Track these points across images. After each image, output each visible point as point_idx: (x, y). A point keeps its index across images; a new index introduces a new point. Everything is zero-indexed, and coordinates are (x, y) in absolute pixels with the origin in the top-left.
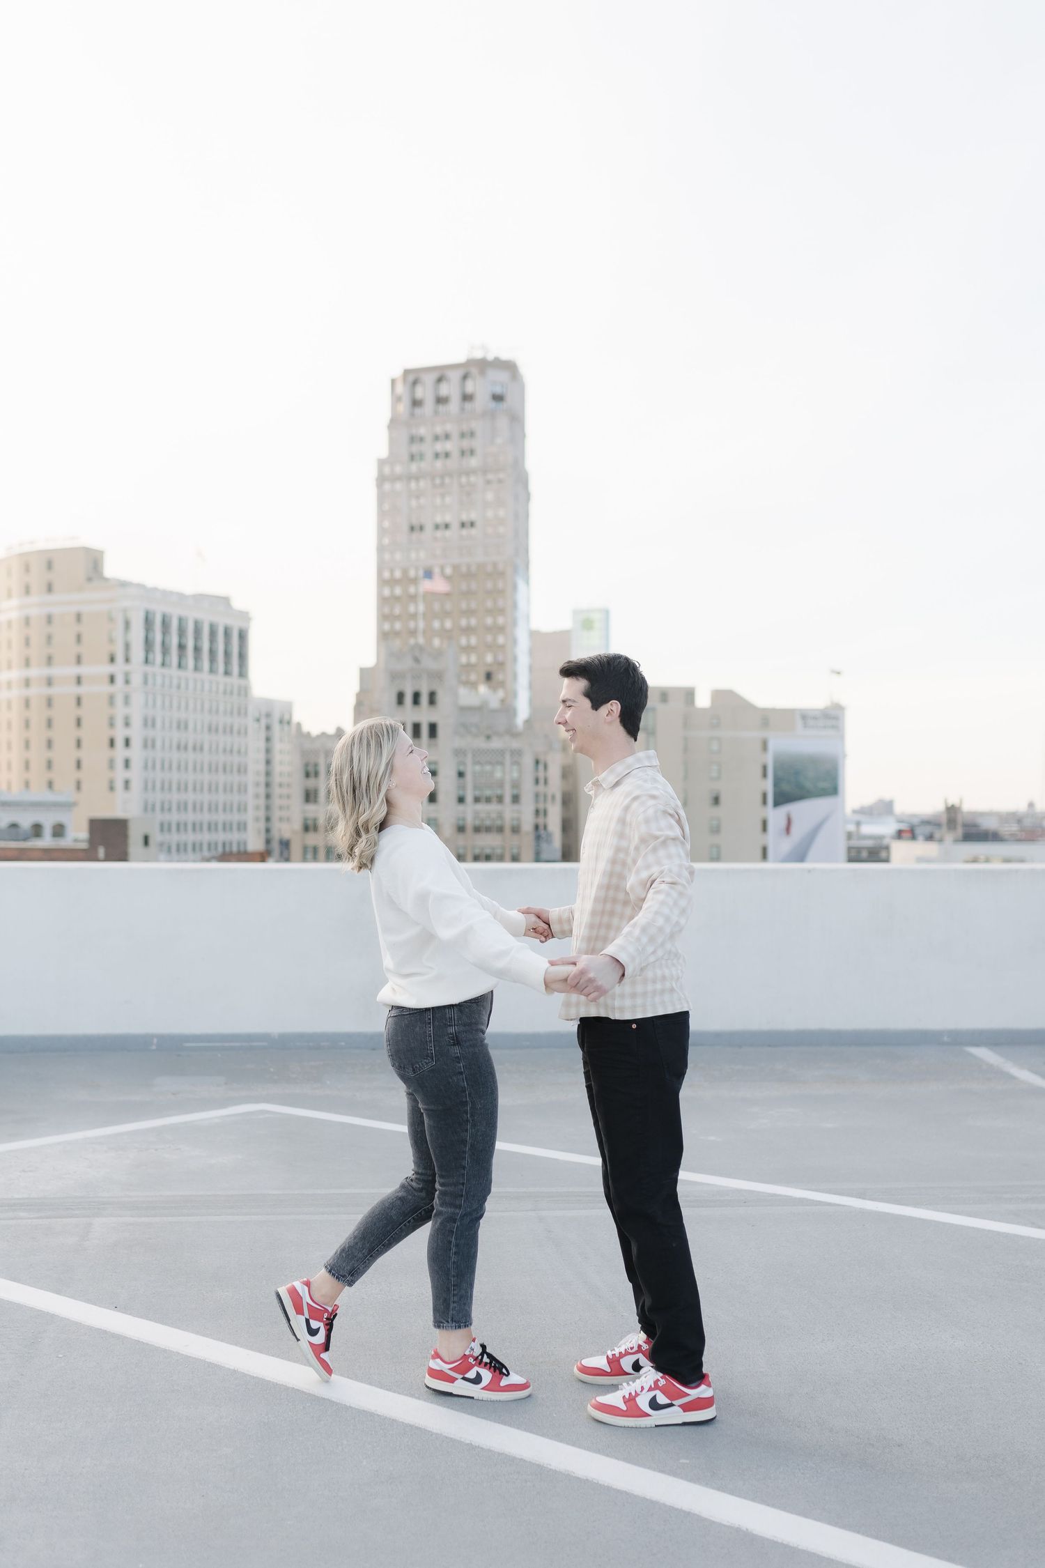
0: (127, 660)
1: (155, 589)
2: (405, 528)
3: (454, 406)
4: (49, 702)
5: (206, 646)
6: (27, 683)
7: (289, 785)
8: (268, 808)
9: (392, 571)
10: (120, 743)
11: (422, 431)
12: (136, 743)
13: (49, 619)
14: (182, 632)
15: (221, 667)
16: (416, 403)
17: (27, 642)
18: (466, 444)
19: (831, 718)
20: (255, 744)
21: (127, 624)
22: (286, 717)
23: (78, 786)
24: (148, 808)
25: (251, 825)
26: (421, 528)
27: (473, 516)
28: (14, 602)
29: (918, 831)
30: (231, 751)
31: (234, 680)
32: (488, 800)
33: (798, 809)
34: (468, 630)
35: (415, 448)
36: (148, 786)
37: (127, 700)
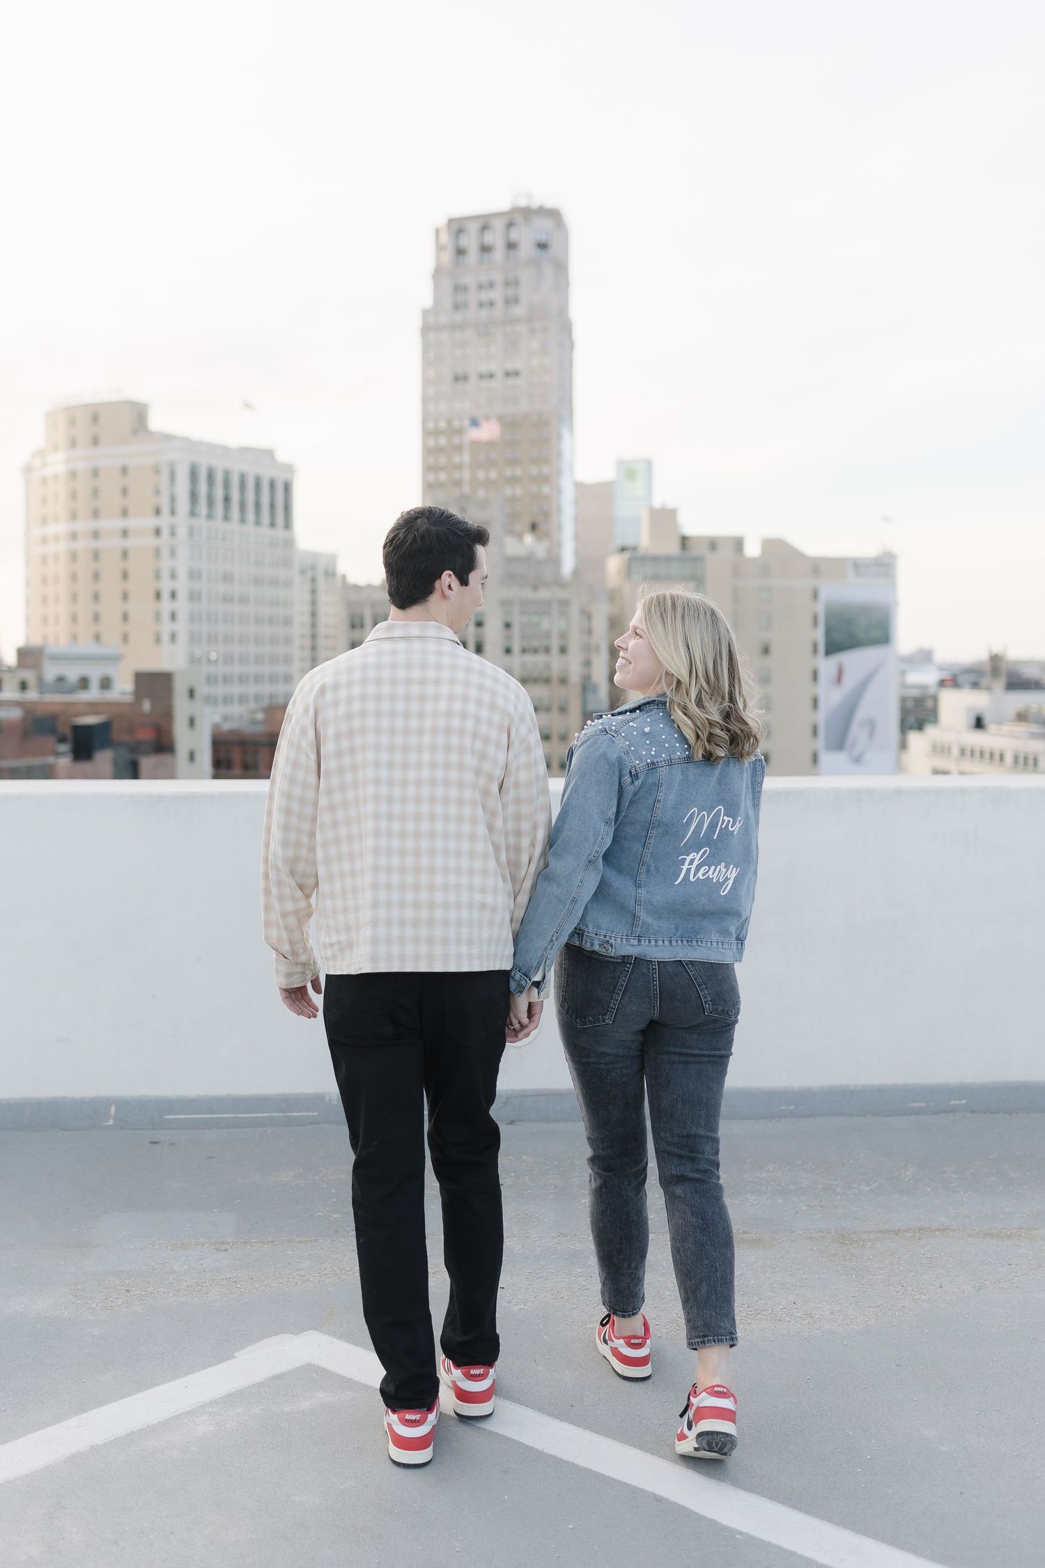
0: (173, 512)
1: (199, 443)
2: (449, 378)
3: (499, 254)
4: (96, 555)
5: (251, 499)
6: (74, 536)
7: (334, 638)
9: (436, 422)
11: (468, 280)
12: (182, 595)
13: (95, 473)
14: (227, 485)
15: (266, 519)
17: (73, 495)
18: (510, 292)
19: (883, 566)
20: (300, 597)
21: (173, 477)
22: (331, 570)
23: (125, 638)
24: (193, 660)
26: (466, 378)
27: (517, 364)
28: (61, 456)
29: (961, 679)
30: (277, 603)
31: (279, 532)
32: (535, 651)
33: (850, 658)
34: (513, 480)
35: (460, 297)
36: (194, 638)
37: (173, 553)
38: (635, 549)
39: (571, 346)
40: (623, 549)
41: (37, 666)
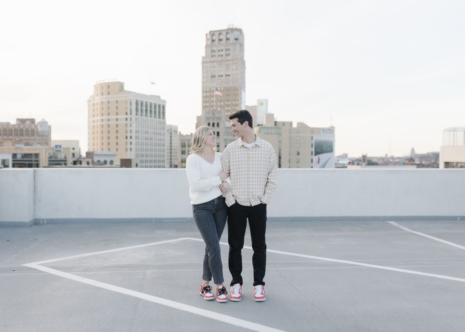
0: (131, 114)
1: (139, 94)
2: (210, 76)
3: (224, 42)
4: (109, 126)
5: (153, 110)
6: (102, 120)
7: (177, 150)
8: (171, 156)
9: (206, 89)
10: (129, 137)
11: (215, 49)
12: (133, 137)
13: (109, 102)
14: (146, 106)
15: (157, 116)
16: (213, 41)
17: (102, 109)
18: (227, 52)
19: (331, 130)
20: (167, 138)
21: (131, 104)
22: (176, 130)
23: (117, 150)
24: (137, 156)
25: (166, 161)
26: (215, 76)
27: (229, 73)
28: (99, 97)
29: (355, 162)
30: (161, 140)
31: (161, 120)
33: (322, 156)
34: (228, 105)
35: (213, 54)
36: (137, 150)
37: (131, 125)
38: (262, 125)
39: (245, 67)
40: (259, 125)
41: (92, 158)
